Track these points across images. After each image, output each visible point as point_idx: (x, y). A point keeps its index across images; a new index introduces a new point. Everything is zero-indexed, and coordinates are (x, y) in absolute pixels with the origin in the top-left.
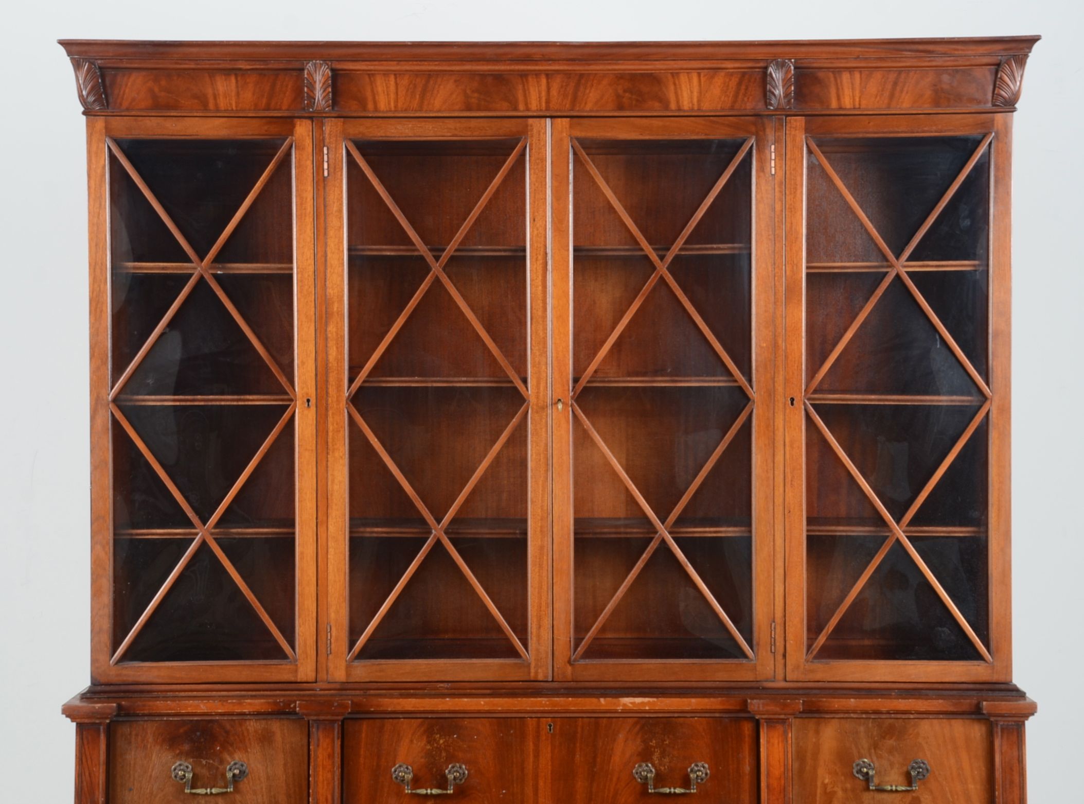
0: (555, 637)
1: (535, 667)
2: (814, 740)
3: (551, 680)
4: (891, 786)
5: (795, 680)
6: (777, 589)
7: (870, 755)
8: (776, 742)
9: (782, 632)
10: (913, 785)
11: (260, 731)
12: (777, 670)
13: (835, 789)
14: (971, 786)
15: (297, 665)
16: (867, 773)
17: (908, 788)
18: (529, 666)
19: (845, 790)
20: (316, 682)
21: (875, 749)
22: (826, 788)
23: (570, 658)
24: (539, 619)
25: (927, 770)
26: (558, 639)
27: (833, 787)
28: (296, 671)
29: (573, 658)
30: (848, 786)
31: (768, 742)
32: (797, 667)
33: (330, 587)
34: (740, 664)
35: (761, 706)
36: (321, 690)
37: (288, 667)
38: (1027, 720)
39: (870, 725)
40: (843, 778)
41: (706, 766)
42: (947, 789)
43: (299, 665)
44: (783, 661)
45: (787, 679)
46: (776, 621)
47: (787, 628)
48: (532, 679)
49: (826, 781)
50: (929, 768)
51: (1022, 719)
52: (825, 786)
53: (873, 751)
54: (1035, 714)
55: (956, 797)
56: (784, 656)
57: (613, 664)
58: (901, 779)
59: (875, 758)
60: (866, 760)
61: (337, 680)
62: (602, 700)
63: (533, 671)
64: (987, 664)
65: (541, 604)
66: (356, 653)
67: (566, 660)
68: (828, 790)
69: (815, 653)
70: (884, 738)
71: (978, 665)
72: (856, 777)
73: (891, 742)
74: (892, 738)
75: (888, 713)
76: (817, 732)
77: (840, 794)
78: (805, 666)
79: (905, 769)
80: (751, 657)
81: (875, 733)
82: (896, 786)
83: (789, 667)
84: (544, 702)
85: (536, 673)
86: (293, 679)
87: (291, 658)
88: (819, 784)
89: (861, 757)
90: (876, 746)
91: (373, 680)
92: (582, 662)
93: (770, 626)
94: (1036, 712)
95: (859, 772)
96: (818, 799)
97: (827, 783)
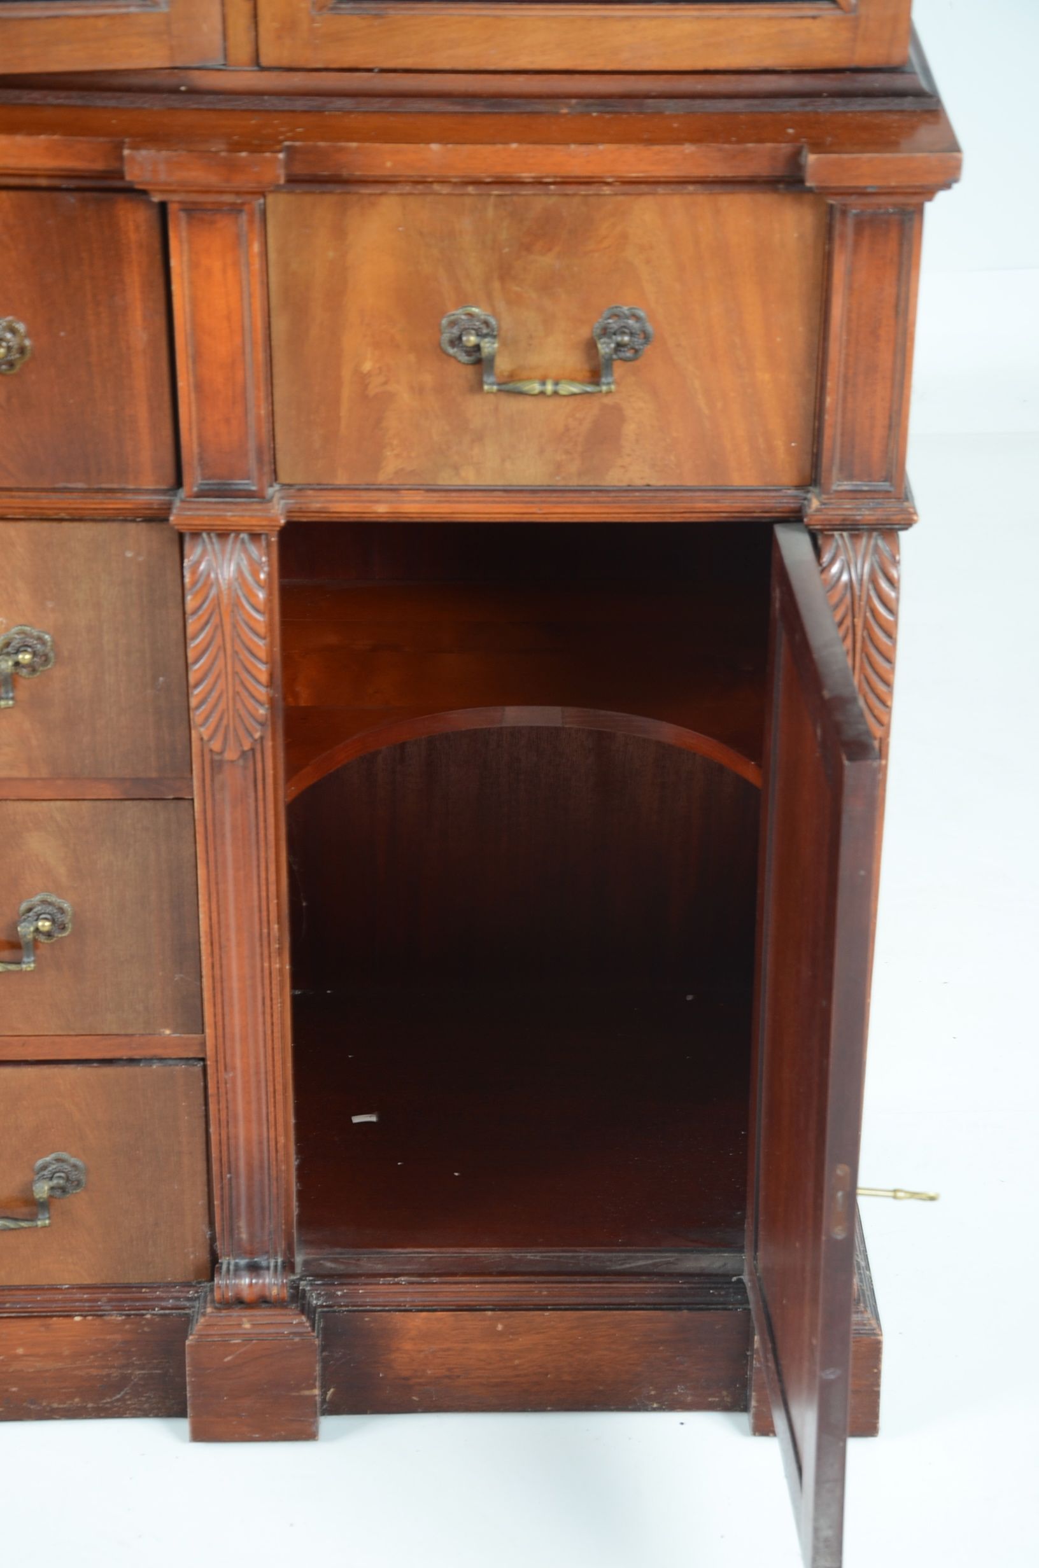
2: (331, 254)
4: (543, 383)
5: (285, 63)
7: (489, 296)
8: (217, 265)
10: (604, 380)
12: (231, 32)
13: (392, 387)
14: (764, 377)
16: (477, 348)
17: (589, 389)
19: (419, 390)
21: (502, 279)
22: (366, 386)
25: (647, 337)
27: (385, 383)
30: (428, 379)
31: (194, 265)
32: (289, 26)
34: (121, 16)
35: (162, 167)
38: (930, 199)
39: (490, 213)
40: (412, 358)
41: (21, 327)
42: (697, 384)
44: (247, 8)
45: (264, 61)
49: (367, 366)
50: (650, 328)
51: (914, 200)
52: (363, 380)
53: (496, 285)
54: (955, 186)
55: (719, 405)
58: (574, 361)
59: (501, 305)
60: (475, 310)
64: (838, 13)
68: (372, 390)
70: (528, 248)
71: (814, 18)
72: (449, 355)
73: (545, 261)
74: (550, 250)
75: (539, 182)
76: (339, 233)
77: (405, 398)
78: (313, 20)
79: (585, 333)
81: (503, 236)
82: (556, 383)
83: (267, 25)
88: (346, 373)
89: (463, 300)
90: (505, 272)
94: (956, 180)
95: (456, 341)
96: (344, 411)
97: (369, 372)
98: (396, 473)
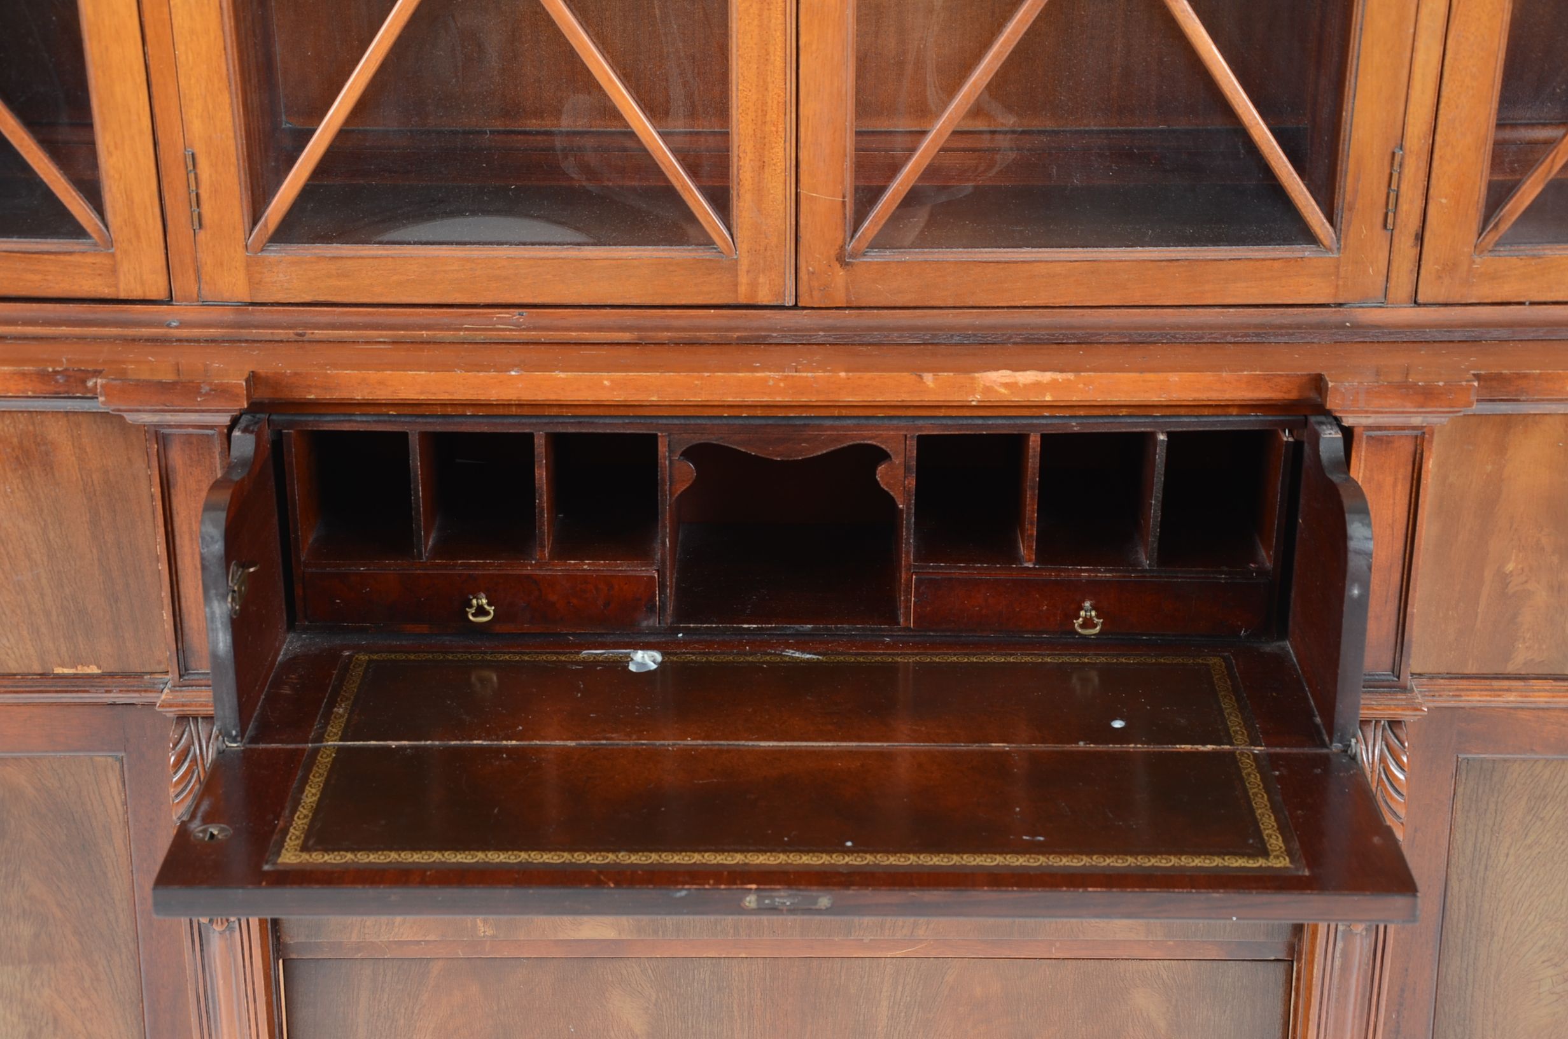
0: (803, 192)
1: (748, 272)
2: (1489, 468)
3: (792, 303)
5: (1441, 300)
6: (1420, 57)
9: (1422, 175)
11: (15, 440)
12: (1393, 275)
13: (1531, 586)
15: (113, 255)
18: (734, 266)
20: (169, 301)
22: (1506, 585)
23: (842, 248)
24: (762, 145)
26: (813, 199)
27: (1526, 582)
28: (114, 271)
29: (849, 248)
32: (1450, 268)
33: (181, 49)
34: (1296, 259)
36: (183, 325)
37: (89, 260)
40: (1555, 559)
43: (119, 256)
44: (1413, 252)
45: (1420, 299)
46: (1407, 144)
47: (1435, 164)
48: (742, 300)
49: (1510, 567)
52: (1503, 579)
56: (1420, 238)
57: (956, 263)
61: (227, 296)
62: (928, 378)
63: (743, 279)
65: (765, 103)
66: (272, 227)
67: (833, 253)
68: (1512, 589)
69: (1505, 227)
76: (1501, 448)
77: (1542, 595)
78: (1472, 261)
80: (1326, 242)
83: (1429, 268)
84: (771, 383)
85: (754, 285)
86: (106, 292)
87: (94, 235)
88: (1489, 573)
91: (322, 299)
92: (876, 257)
93: (1388, 158)
96: (1482, 607)
97: (1511, 572)
98: (1525, 664)
